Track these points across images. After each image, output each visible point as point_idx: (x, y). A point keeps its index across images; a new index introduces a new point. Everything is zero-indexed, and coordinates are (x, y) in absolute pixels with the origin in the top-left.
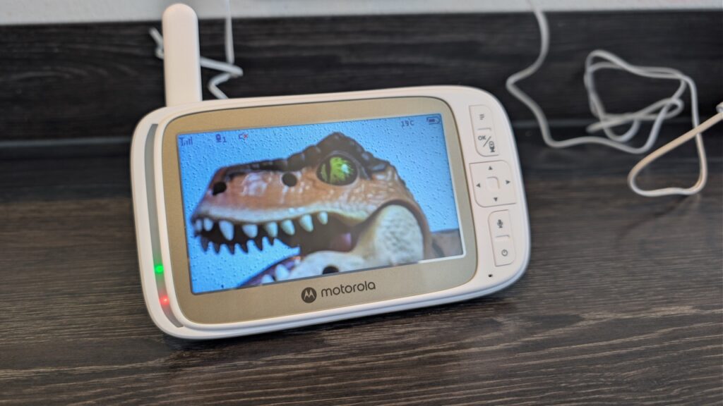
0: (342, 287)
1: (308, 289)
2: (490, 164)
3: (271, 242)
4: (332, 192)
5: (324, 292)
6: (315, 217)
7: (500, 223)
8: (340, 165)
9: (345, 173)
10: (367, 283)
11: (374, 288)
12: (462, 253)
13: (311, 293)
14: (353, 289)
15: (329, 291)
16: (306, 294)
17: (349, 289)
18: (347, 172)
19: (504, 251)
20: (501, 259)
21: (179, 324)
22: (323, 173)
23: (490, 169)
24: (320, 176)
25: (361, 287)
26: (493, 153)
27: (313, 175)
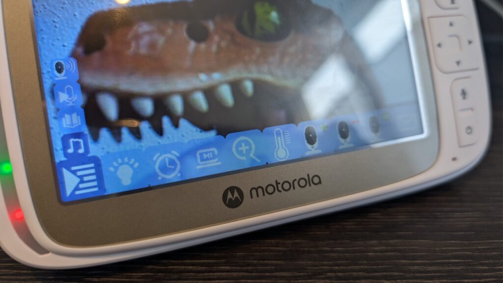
0: (277, 183)
1: (232, 189)
2: (449, 20)
3: (176, 125)
4: (258, 50)
5: (254, 192)
6: (236, 87)
7: (464, 93)
8: (268, 13)
9: (274, 23)
10: (311, 177)
11: (320, 182)
12: (422, 132)
13: (236, 194)
14: (292, 185)
15: (260, 190)
16: (230, 196)
17: (286, 186)
18: (278, 22)
19: (469, 128)
20: (466, 139)
21: (41, 250)
22: (245, 23)
23: (451, 24)
24: (240, 28)
25: (302, 183)
26: (453, 6)
27: (232, 26)
